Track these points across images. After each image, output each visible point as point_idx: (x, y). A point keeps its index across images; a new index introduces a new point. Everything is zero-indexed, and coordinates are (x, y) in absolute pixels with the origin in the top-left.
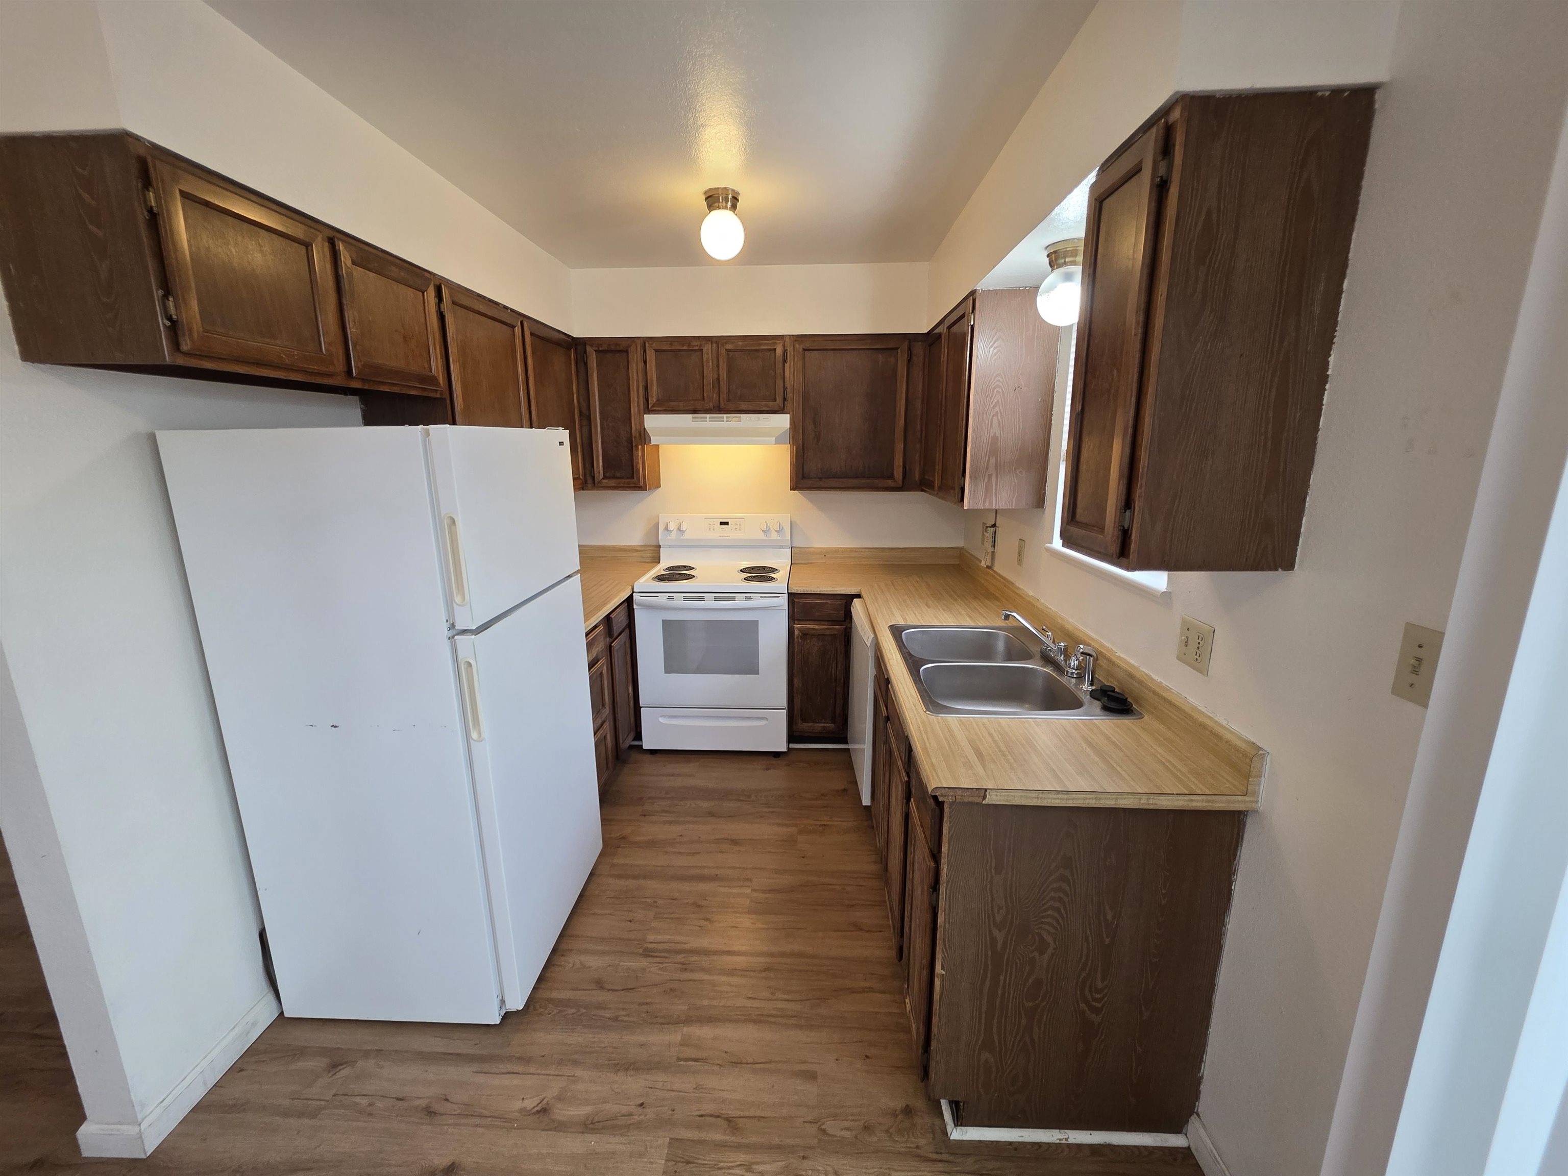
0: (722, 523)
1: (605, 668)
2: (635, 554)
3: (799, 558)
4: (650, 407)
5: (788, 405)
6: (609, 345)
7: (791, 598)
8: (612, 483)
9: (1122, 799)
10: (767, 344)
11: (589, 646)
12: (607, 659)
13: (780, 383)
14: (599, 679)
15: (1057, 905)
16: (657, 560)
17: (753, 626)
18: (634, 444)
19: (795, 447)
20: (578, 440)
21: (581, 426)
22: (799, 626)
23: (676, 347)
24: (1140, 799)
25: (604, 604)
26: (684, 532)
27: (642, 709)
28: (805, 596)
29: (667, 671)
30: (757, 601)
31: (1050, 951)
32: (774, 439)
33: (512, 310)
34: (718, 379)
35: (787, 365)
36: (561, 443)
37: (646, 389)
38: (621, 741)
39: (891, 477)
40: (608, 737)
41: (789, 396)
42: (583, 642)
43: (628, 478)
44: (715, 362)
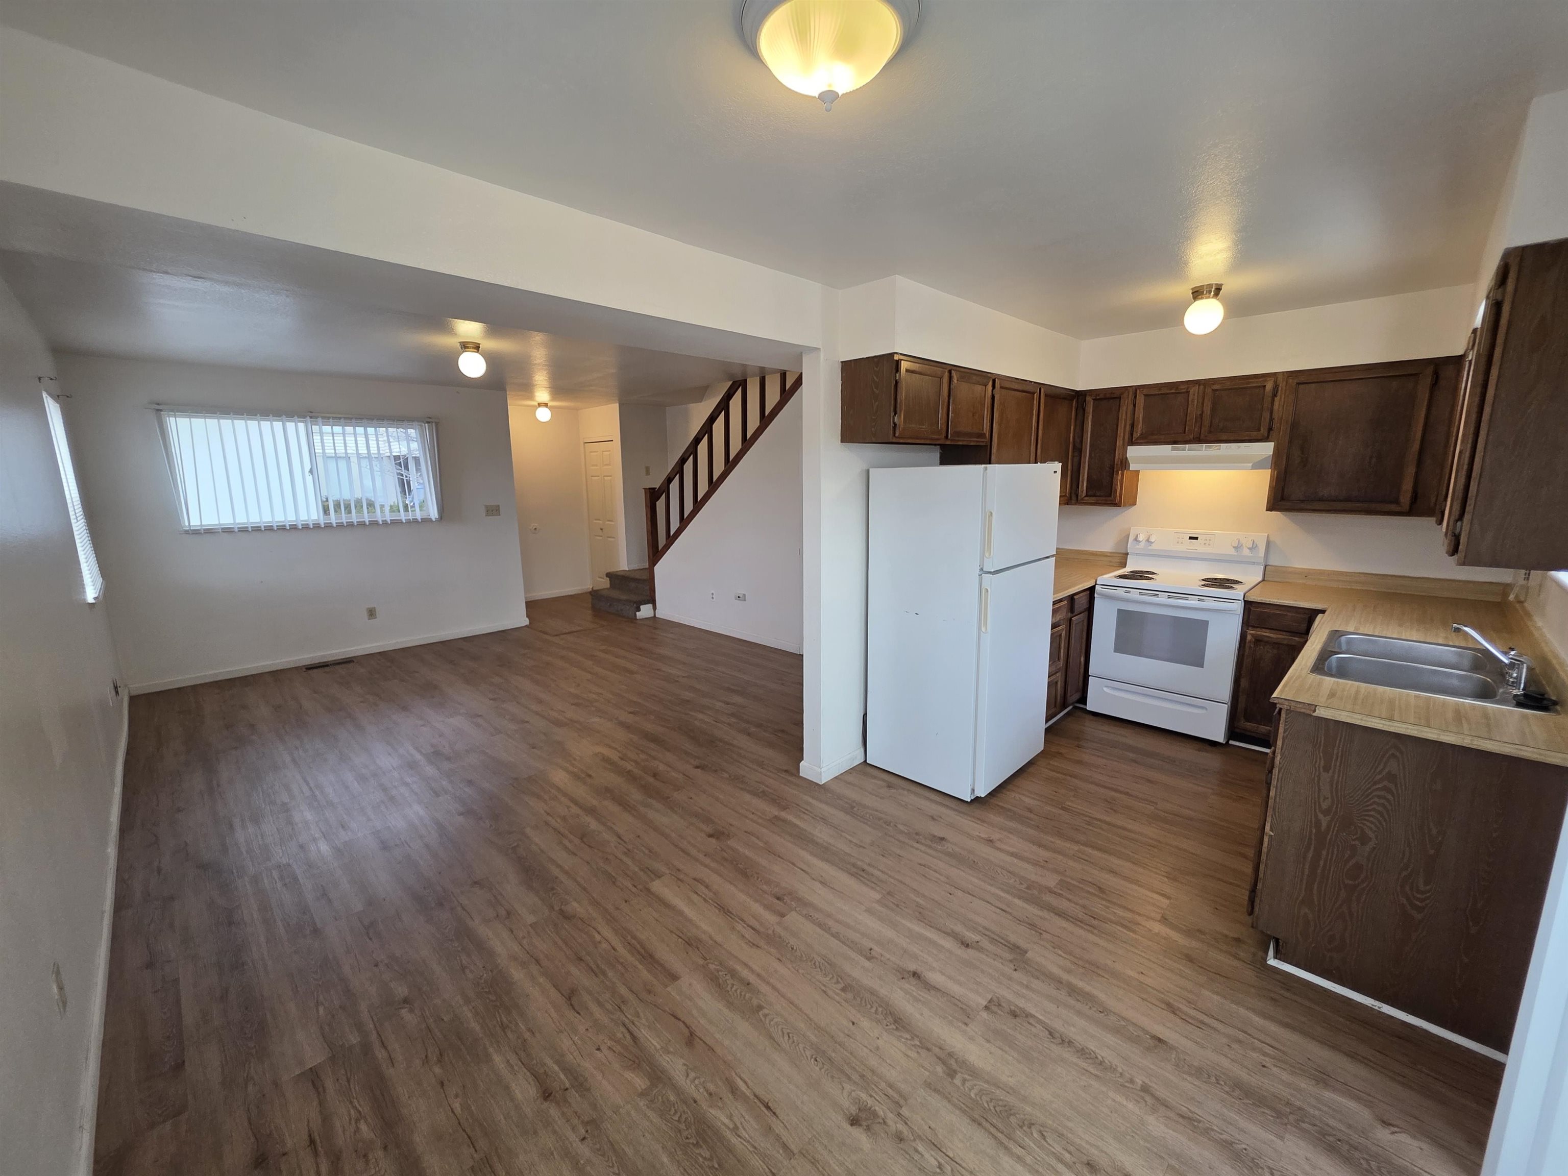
0: (1191, 538)
1: (1064, 632)
2: (1105, 559)
3: (1270, 575)
4: (1134, 439)
5: (1273, 434)
6: (1106, 394)
7: (1247, 606)
8: (1092, 500)
9: (1444, 735)
10: (1257, 382)
11: (1055, 612)
12: (1066, 626)
13: (1266, 415)
14: (1058, 638)
15: (1380, 809)
16: (1124, 565)
17: (1205, 624)
18: (1115, 470)
19: (1276, 472)
20: (1070, 467)
21: (1073, 457)
22: (1252, 632)
23: (1164, 391)
24: (1463, 739)
25: (1070, 587)
26: (1152, 543)
27: (1090, 677)
28: (1264, 606)
29: (1118, 649)
30: (1209, 604)
31: (1371, 844)
32: (1251, 465)
33: (1035, 382)
34: (1201, 415)
35: (1277, 399)
36: (1055, 472)
37: (1132, 426)
38: (1069, 695)
39: (1397, 502)
40: (1059, 683)
41: (1276, 425)
42: (1051, 608)
43: (1106, 496)
44: (1200, 401)
